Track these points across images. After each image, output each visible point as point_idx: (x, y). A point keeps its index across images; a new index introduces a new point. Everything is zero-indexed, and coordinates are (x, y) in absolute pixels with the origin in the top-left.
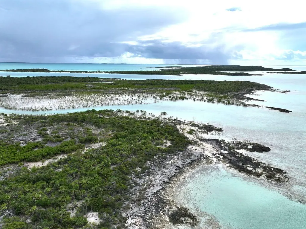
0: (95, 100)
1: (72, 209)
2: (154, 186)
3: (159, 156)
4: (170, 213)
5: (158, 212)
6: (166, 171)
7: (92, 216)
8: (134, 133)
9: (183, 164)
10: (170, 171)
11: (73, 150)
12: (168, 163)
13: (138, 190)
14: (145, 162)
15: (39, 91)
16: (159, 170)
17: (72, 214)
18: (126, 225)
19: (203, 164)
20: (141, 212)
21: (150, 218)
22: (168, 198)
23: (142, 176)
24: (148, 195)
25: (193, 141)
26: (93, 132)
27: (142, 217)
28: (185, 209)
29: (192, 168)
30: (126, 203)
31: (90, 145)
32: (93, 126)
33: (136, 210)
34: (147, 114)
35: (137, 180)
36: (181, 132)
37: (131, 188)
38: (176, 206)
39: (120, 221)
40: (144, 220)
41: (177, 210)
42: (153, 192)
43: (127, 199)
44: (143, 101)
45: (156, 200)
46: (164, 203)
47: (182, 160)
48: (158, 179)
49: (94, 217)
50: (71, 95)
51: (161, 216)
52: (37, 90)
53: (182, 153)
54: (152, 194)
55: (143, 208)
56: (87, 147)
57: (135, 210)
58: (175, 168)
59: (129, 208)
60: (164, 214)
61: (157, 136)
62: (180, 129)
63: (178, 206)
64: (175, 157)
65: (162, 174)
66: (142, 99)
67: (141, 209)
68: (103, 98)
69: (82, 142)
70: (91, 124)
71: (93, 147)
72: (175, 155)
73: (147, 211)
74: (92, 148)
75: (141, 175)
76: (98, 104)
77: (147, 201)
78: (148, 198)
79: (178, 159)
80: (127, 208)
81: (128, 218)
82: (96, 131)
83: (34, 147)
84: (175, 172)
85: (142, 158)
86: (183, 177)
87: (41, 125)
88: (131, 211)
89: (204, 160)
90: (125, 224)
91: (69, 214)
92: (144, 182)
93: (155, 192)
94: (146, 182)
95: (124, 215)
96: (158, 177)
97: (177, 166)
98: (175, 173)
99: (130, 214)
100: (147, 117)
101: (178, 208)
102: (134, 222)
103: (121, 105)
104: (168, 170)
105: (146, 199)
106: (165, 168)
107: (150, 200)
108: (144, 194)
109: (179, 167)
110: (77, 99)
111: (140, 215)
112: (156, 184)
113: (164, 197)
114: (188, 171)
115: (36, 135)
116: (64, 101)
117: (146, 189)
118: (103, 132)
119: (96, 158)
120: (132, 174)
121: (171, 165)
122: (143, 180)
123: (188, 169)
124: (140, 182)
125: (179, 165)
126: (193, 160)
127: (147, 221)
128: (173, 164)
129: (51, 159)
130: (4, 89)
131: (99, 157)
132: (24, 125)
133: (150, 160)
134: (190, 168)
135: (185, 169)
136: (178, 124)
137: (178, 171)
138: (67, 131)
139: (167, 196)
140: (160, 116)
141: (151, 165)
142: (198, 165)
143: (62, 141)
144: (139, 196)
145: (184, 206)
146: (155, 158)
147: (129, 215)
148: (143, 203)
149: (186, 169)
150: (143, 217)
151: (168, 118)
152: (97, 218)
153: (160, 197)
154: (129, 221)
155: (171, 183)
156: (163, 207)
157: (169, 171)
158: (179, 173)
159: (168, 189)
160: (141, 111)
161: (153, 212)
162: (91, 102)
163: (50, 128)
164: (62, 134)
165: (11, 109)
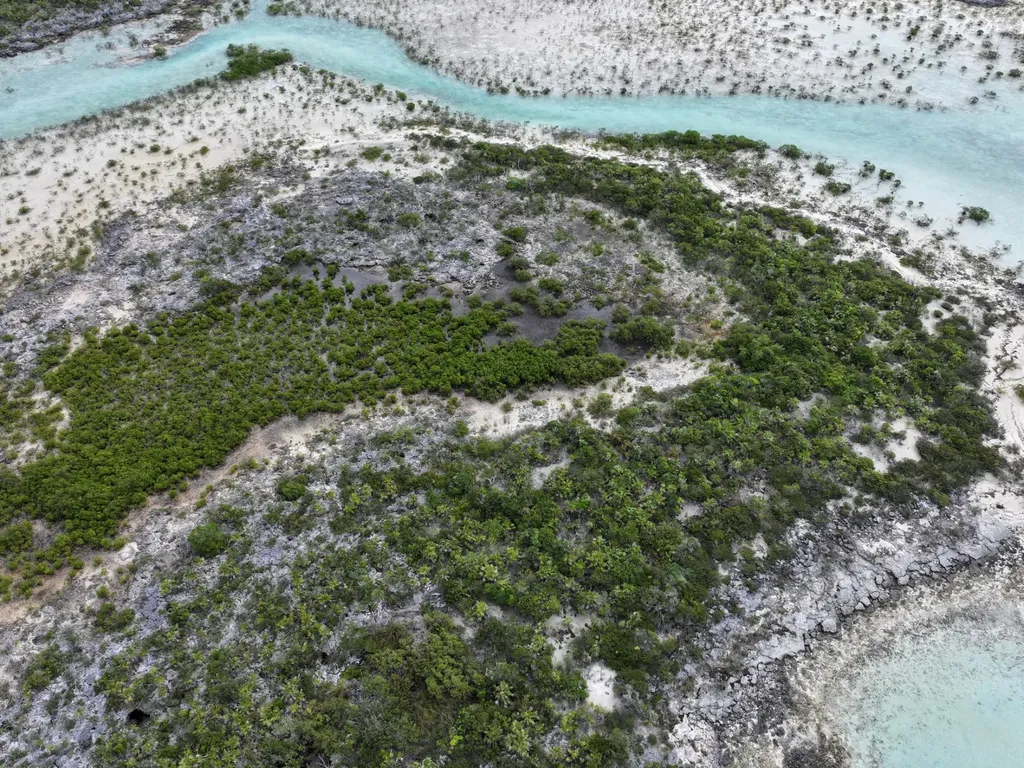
0: (713, 35)
1: (559, 635)
2: (783, 631)
3: (846, 506)
4: (794, 744)
5: (761, 728)
6: (842, 584)
7: (598, 676)
8: (802, 348)
9: (917, 567)
10: (856, 586)
12: (865, 548)
13: (734, 636)
14: (791, 523)
16: (825, 572)
17: (559, 656)
18: (672, 739)
19: (992, 588)
20: (720, 711)
21: (737, 740)
22: (808, 692)
23: (760, 582)
24: (755, 663)
25: (1011, 458)
26: (666, 284)
27: (716, 728)
28: (840, 749)
29: (940, 596)
30: (690, 668)
31: (644, 364)
33: (708, 703)
34: (902, 197)
35: (742, 594)
36: (989, 382)
37: (717, 619)
38: (819, 727)
39: (660, 720)
40: (719, 739)
41: (816, 742)
42: (774, 656)
43: (695, 655)
44: (919, 77)
45: (773, 686)
46: (791, 704)
47: (923, 547)
48: (804, 610)
49: (603, 683)
51: (764, 745)
53: (934, 512)
54: (768, 660)
55: (728, 701)
56: (633, 373)
57: (705, 701)
58: (879, 579)
59: (690, 690)
60: (775, 742)
61: (881, 395)
62: (998, 358)
63: (826, 730)
64: (903, 527)
65: (826, 592)
66: (921, 61)
67: (721, 704)
68: (752, 18)
69: (620, 341)
71: (649, 375)
72: (907, 517)
73: (734, 713)
74: (648, 383)
75: (761, 576)
76: (720, 80)
77: (745, 680)
78: (752, 671)
79: (909, 540)
80: (687, 688)
81: (681, 717)
82: (675, 283)
84: (870, 597)
85: (784, 504)
86: (890, 624)
87: (509, 198)
88: (695, 701)
89: (1007, 570)
90: (670, 735)
91: (549, 651)
92: (760, 608)
93: (779, 656)
94: (764, 611)
95: (674, 706)
96: (807, 601)
97: (891, 573)
98: (867, 602)
99: (690, 708)
100: (895, 225)
101: (822, 736)
102: (692, 735)
103: (813, 97)
104: (854, 579)
105: (746, 673)
106: (847, 567)
107: (754, 681)
108: (744, 655)
109: (896, 579)
111: (713, 719)
112: (792, 629)
113: (799, 683)
114: (920, 603)
115: (494, 258)
117: (755, 637)
118: (697, 296)
120: (734, 560)
121: (870, 558)
122: (757, 599)
123: (922, 594)
124: (748, 603)
125: (899, 569)
126: (962, 558)
127: (724, 746)
128: (878, 560)
132: (463, 187)
133: (809, 519)
134: (932, 594)
135: (912, 593)
136: (1004, 318)
137: (883, 594)
138: (583, 257)
139: (807, 683)
140: (951, 234)
141: (803, 542)
142: (968, 587)
143: (564, 314)
144: (728, 660)
145: (842, 737)
146: (831, 508)
147: (686, 710)
148: (732, 685)
149: (917, 593)
150: (719, 729)
151: (982, 259)
152: (610, 690)
153: (786, 680)
154: (682, 730)
155: (839, 638)
156: (782, 718)
157: (854, 584)
158: (882, 605)
159: (821, 656)
160: (882, 172)
161: (750, 725)
162: (696, 50)
163: (536, 229)
164: (568, 275)
165: (424, 63)
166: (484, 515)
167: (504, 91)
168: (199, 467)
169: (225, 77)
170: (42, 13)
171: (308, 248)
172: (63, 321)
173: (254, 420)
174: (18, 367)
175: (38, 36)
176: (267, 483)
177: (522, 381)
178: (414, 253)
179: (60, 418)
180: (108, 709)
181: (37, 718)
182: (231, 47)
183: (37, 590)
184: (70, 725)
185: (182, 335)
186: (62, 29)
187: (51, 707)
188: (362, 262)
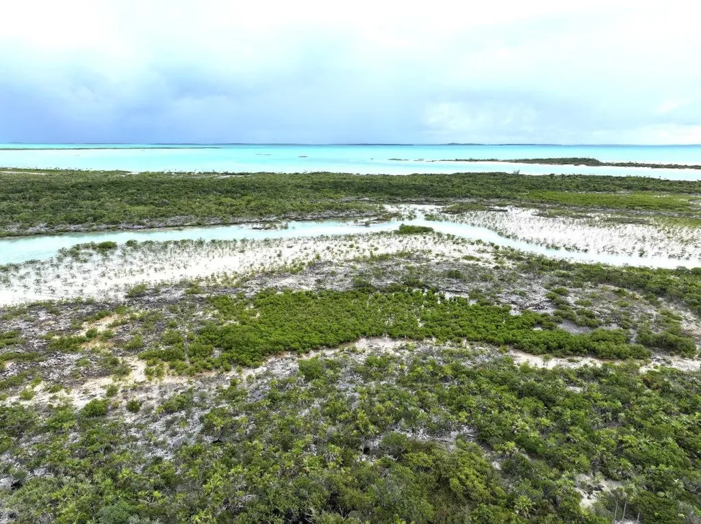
1: (590, 490)
11: (619, 356)
15: (569, 207)
26: (684, 326)
31: (668, 358)
32: (686, 311)
50: (642, 223)
52: (565, 205)
56: (658, 360)
69: (646, 343)
70: (684, 306)
71: (675, 364)
74: (673, 367)
82: (693, 326)
83: (534, 322)
87: (557, 279)
91: (580, 497)
110: (656, 235)
115: (543, 299)
116: (621, 234)
119: (679, 396)
129: (564, 360)
130: (504, 197)
131: (688, 396)
132: (525, 273)
138: (612, 307)
143: (597, 327)
162: (696, 247)
163: (574, 292)
164: (600, 312)
165: (508, 237)
166: (521, 395)
167: (557, 248)
168: (322, 345)
169: (396, 232)
170: (319, 210)
171: (421, 280)
172: (276, 286)
173: (364, 334)
174: (245, 297)
175: (314, 217)
176: (360, 359)
177: (560, 347)
178: (488, 290)
179: (254, 315)
180: (202, 432)
181: (158, 426)
182: (403, 225)
183: (198, 374)
184: (174, 434)
185: (335, 299)
186: (324, 216)
187: (169, 424)
188: (454, 289)
